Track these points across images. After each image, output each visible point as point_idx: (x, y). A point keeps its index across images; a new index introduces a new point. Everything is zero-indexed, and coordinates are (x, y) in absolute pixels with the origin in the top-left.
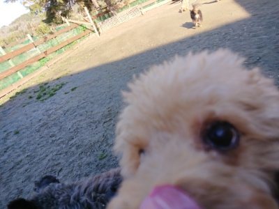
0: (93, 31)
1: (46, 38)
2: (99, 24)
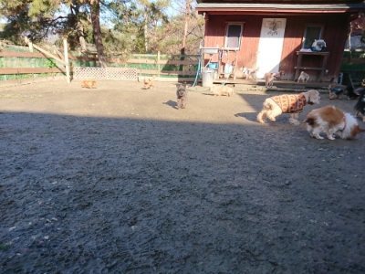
0: (64, 74)
2: (77, 68)
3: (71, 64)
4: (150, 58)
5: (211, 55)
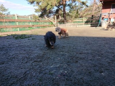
0: (55, 26)
2: (58, 24)
3: (57, 23)
4: (81, 19)
5: (105, 15)
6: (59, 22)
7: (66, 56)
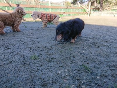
0: (88, 14)
1: (68, 7)
2: (92, 12)
6: (94, 9)
7: (89, 41)
